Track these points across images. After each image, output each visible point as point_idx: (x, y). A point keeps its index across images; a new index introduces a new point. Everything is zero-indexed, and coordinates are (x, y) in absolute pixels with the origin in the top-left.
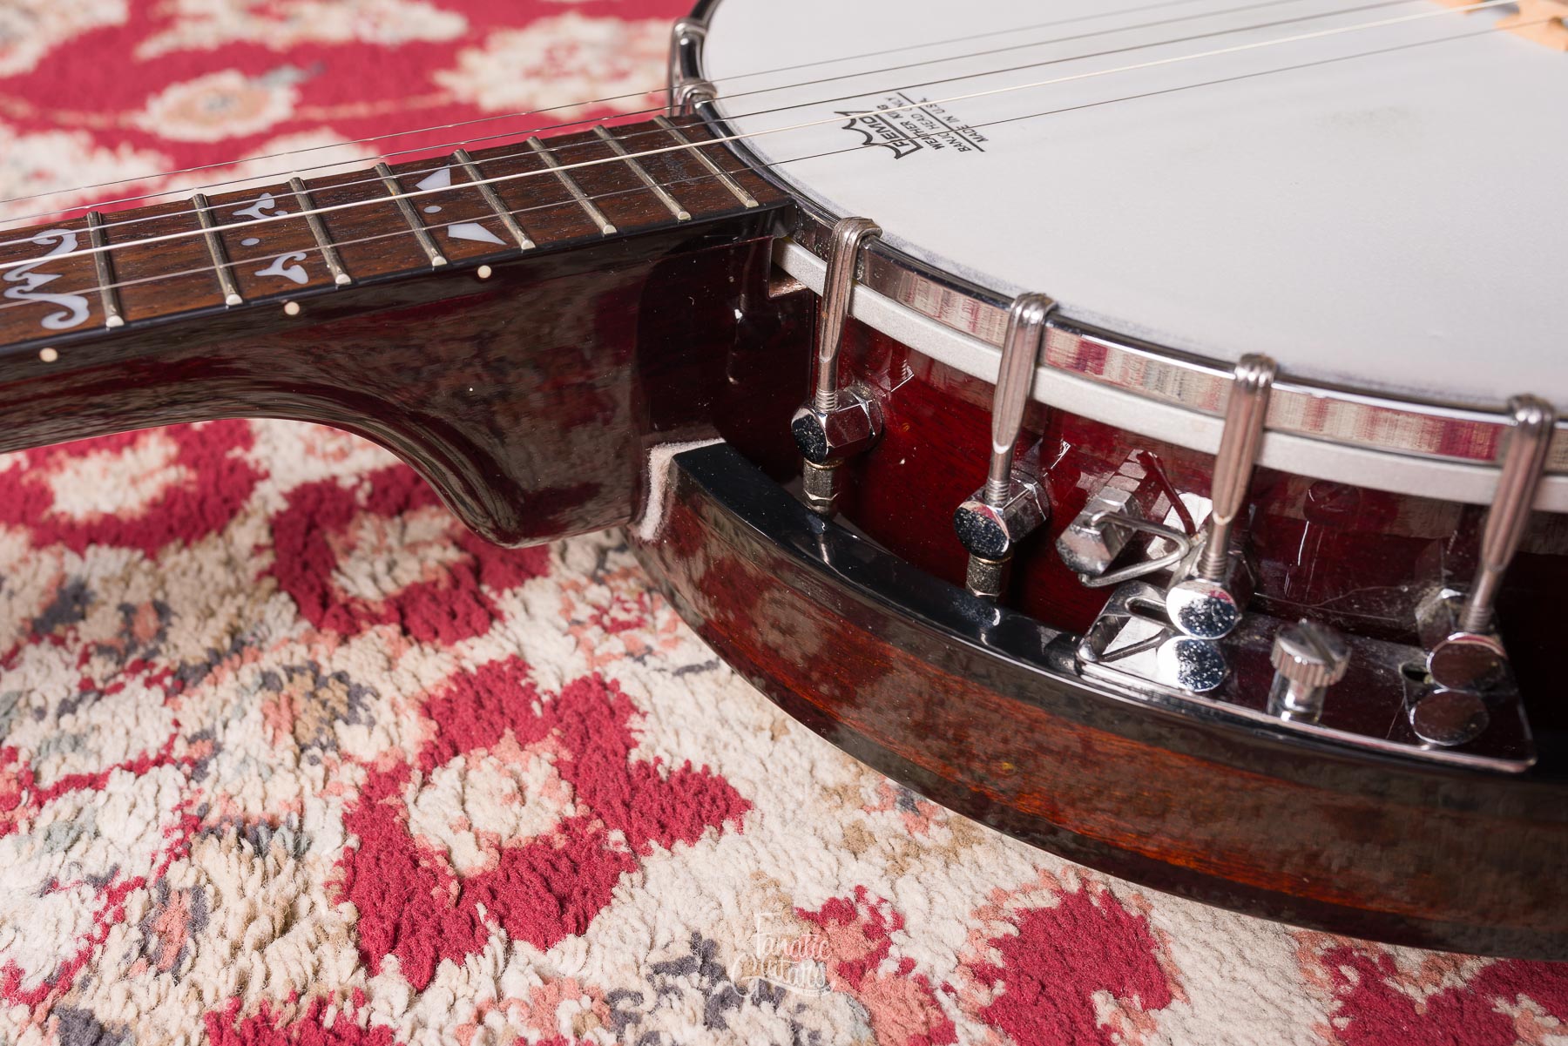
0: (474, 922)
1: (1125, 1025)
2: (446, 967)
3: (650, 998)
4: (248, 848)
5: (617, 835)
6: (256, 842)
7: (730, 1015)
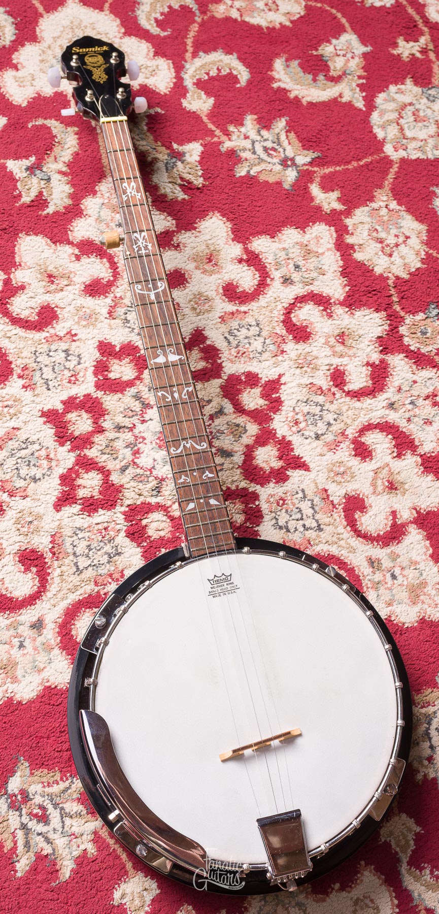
0: (131, 521)
1: (92, 612)
2: (124, 517)
3: (112, 545)
4: (153, 488)
5: (145, 544)
6: (155, 489)
7: (107, 556)
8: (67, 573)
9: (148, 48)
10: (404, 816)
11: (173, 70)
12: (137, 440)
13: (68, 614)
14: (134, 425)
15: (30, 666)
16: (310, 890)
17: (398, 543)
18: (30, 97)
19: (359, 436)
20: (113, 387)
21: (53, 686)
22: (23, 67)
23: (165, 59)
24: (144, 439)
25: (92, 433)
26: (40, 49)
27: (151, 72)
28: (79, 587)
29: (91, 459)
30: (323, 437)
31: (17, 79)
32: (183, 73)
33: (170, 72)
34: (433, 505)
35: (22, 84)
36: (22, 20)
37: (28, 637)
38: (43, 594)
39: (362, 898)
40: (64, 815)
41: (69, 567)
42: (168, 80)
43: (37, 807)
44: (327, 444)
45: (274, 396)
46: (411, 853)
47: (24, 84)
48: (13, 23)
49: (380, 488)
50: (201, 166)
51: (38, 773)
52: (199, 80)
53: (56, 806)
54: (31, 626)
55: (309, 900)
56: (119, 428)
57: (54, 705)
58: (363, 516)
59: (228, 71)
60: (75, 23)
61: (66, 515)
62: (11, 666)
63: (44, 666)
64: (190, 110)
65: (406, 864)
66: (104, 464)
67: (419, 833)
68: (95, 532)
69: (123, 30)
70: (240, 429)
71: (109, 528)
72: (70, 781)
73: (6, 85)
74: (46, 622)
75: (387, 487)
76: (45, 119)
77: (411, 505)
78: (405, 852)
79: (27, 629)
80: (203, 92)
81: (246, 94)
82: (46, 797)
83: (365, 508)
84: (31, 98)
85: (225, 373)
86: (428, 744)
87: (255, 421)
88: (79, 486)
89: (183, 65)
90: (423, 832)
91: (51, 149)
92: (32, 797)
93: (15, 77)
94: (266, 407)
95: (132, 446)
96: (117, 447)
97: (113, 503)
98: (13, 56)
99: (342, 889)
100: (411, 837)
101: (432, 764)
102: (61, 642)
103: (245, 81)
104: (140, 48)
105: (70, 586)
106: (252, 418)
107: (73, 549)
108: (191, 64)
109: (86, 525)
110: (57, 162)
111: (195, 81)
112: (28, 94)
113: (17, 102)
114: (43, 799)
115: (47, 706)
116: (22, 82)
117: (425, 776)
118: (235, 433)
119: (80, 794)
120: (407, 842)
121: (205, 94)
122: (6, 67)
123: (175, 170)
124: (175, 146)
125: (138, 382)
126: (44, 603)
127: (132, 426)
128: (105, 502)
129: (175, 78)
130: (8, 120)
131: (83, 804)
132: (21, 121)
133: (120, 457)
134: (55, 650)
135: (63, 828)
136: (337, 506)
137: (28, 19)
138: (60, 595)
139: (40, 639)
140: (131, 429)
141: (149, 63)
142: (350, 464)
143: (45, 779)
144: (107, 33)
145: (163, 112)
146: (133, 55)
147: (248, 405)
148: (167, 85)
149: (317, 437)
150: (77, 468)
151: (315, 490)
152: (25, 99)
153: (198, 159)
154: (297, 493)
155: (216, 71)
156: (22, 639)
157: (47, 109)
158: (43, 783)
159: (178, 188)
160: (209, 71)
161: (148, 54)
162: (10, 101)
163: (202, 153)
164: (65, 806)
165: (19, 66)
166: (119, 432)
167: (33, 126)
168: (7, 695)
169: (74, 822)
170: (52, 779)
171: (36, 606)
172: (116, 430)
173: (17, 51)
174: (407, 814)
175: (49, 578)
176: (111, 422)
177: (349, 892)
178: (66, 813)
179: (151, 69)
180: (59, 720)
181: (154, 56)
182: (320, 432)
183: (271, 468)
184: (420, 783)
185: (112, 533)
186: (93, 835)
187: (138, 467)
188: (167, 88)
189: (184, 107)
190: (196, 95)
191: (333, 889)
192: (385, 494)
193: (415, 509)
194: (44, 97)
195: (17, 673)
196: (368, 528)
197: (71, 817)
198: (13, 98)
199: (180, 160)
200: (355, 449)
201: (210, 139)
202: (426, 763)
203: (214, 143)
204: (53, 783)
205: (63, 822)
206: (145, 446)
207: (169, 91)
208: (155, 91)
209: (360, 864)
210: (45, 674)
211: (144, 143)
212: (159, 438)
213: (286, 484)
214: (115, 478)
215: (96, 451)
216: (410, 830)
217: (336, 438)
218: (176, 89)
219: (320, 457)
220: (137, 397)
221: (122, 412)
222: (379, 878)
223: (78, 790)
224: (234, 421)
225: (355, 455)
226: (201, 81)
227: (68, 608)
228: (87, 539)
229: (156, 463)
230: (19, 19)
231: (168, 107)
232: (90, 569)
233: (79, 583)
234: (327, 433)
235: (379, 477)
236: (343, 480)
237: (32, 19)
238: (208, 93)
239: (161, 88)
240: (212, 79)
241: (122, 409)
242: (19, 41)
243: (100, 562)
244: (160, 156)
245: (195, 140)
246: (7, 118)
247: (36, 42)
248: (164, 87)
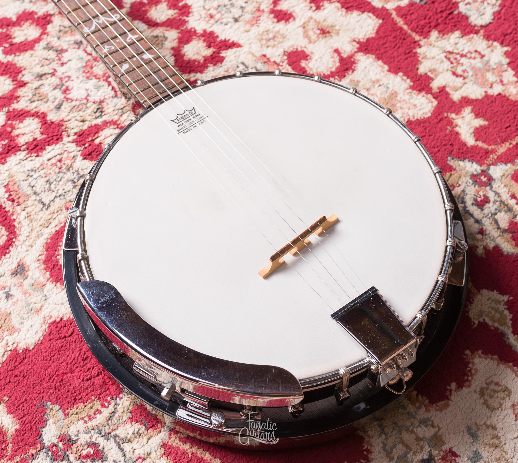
2: (75, 144)
3: (72, 171)
4: (95, 111)
6: (97, 111)
8: (33, 213)
10: (485, 292)
12: (62, 80)
13: (49, 248)
14: (55, 70)
15: (25, 310)
16: (427, 401)
17: (353, 72)
19: (274, 6)
20: (21, 48)
21: (58, 320)
24: (69, 77)
25: (15, 90)
28: (51, 220)
29: (21, 110)
30: (241, 18)
34: (369, 32)
37: (13, 285)
38: (14, 240)
39: (485, 386)
40: (120, 442)
41: (34, 207)
43: (86, 447)
44: (248, 22)
45: (180, 4)
46: (511, 322)
49: (314, 37)
51: (74, 410)
53: (107, 436)
54: (12, 274)
55: (431, 412)
56: (40, 76)
57: (65, 337)
58: (309, 62)
61: (14, 164)
62: (3, 319)
63: (40, 305)
65: (512, 335)
66: (36, 110)
67: (508, 301)
68: (50, 167)
70: (160, 39)
71: (63, 159)
72: (113, 403)
74: (28, 263)
75: (320, 33)
77: (349, 39)
78: (504, 324)
79: (8, 278)
82: (93, 432)
83: (307, 56)
85: (126, 3)
86: (472, 220)
87: (172, 28)
88: (17, 136)
90: (511, 298)
92: (76, 438)
94: (177, 15)
95: (60, 87)
96: (45, 93)
97: (58, 137)
99: (460, 386)
100: (502, 307)
101: (486, 235)
102: (51, 276)
105: (42, 222)
106: (167, 26)
107: (32, 190)
109: (38, 165)
114: (90, 435)
115: (59, 341)
117: (485, 248)
118: (157, 43)
119: (130, 413)
120: (501, 313)
125: (45, 36)
126: (19, 247)
127: (53, 71)
128: (49, 139)
131: (137, 422)
133: (51, 99)
134: (47, 285)
135: (124, 455)
136: (281, 64)
138: (34, 234)
139: (27, 283)
140: (53, 74)
142: (276, 29)
143: (84, 414)
147: (159, 18)
149: (236, 20)
150: (9, 122)
151: (254, 59)
154: (238, 67)
156: (7, 290)
158: (82, 419)
164: (117, 432)
166: (41, 80)
168: (9, 349)
169: (135, 444)
170: (92, 411)
171: (11, 253)
172: (38, 79)
174: (487, 288)
175: (16, 223)
176: (30, 74)
177: (469, 386)
178: (122, 439)
180: (78, 349)
182: (236, 16)
183: (204, 57)
184: (484, 256)
185: (68, 162)
186: (162, 449)
187: (72, 100)
191: (451, 391)
192: (320, 39)
193: (354, 41)
195: (12, 323)
196: (319, 70)
197: (130, 441)
200: (276, 17)
202: (479, 236)
204: (95, 414)
205: (122, 450)
206: (72, 82)
209: (466, 355)
210: (45, 312)
212: (84, 72)
213: (224, 63)
214: (52, 117)
215: (24, 102)
216: (498, 302)
217: (254, 15)
219: (246, 34)
220: (49, 47)
221: (38, 64)
222: (492, 359)
223: (126, 409)
224: (152, 34)
225: (278, 21)
227: (47, 243)
228: (44, 176)
229: (89, 92)
232: (57, 200)
233: (50, 216)
234: (243, 14)
235: (309, 29)
236: (276, 43)
241: (37, 62)
243: (66, 190)
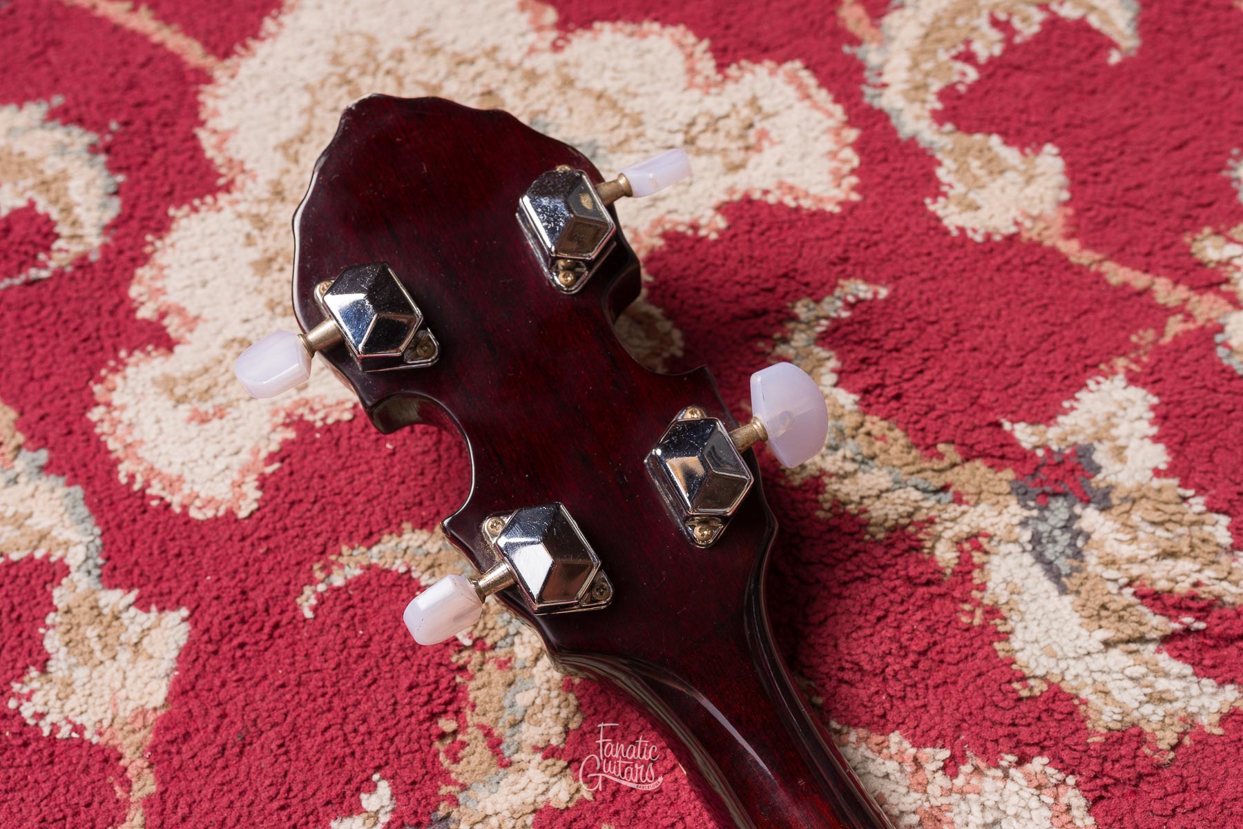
9: (681, 46)
11: (823, 96)
18: (263, 454)
22: (192, 322)
23: (768, 64)
26: (240, 216)
27: (742, 136)
31: (179, 391)
32: (868, 91)
33: (816, 106)
35: (207, 407)
36: (126, 124)
42: (827, 143)
47: (220, 400)
48: (93, 149)
50: (1201, 490)
52: (947, 94)
59: (1038, 16)
60: (350, 58)
64: (988, 237)
69: (550, 15)
73: (137, 434)
76: (370, 538)
80: (995, 141)
81: (1169, 80)
84: (271, 458)
89: (853, 58)
91: (454, 702)
93: (167, 385)
98: (134, 291)
103: (1129, 31)
104: (649, 58)
108: (884, 42)
110: (506, 764)
111: (938, 106)
112: (249, 445)
113: (210, 501)
116: (206, 394)
121: (1007, 142)
122: (116, 350)
123: (1092, 559)
124: (1024, 435)
129: (850, 123)
130: (192, 619)
132: (258, 599)
137: (152, 112)
141: (716, 104)
144: (495, 49)
145: (883, 293)
146: (635, 95)
148: (835, 164)
152: (244, 471)
153: (1159, 456)
155: (995, 35)
157: (360, 482)
159: (1165, 660)
160: (968, 42)
161: (692, 71)
162: (177, 509)
163: (1162, 417)
165: (173, 325)
167: (322, 600)
173: (145, 259)
179: (733, 125)
181: (721, 67)
188: (838, 178)
189: (955, 233)
190: (975, 164)
194: (328, 429)
198: (186, 490)
199: (1087, 502)
201: (1150, 335)
203: (1181, 345)
207: (855, 188)
208: (798, 209)
211: (874, 479)
218: (883, 169)
226: (960, 97)
230: (114, 126)
231: (885, 260)
237: (170, 105)
238: (1019, 132)
239: (814, 190)
240: (993, 69)
242: (139, 213)
244: (980, 517)
245: (1091, 368)
246: (184, 612)
247: (214, 190)
248: (827, 178)
